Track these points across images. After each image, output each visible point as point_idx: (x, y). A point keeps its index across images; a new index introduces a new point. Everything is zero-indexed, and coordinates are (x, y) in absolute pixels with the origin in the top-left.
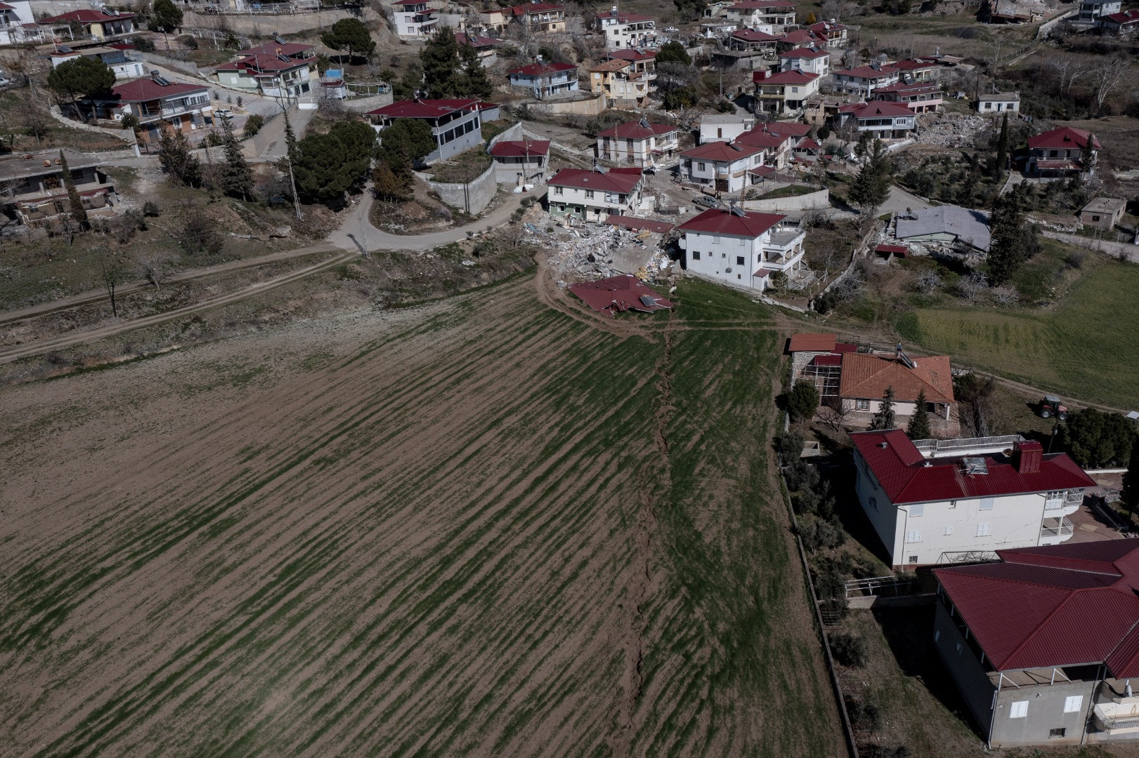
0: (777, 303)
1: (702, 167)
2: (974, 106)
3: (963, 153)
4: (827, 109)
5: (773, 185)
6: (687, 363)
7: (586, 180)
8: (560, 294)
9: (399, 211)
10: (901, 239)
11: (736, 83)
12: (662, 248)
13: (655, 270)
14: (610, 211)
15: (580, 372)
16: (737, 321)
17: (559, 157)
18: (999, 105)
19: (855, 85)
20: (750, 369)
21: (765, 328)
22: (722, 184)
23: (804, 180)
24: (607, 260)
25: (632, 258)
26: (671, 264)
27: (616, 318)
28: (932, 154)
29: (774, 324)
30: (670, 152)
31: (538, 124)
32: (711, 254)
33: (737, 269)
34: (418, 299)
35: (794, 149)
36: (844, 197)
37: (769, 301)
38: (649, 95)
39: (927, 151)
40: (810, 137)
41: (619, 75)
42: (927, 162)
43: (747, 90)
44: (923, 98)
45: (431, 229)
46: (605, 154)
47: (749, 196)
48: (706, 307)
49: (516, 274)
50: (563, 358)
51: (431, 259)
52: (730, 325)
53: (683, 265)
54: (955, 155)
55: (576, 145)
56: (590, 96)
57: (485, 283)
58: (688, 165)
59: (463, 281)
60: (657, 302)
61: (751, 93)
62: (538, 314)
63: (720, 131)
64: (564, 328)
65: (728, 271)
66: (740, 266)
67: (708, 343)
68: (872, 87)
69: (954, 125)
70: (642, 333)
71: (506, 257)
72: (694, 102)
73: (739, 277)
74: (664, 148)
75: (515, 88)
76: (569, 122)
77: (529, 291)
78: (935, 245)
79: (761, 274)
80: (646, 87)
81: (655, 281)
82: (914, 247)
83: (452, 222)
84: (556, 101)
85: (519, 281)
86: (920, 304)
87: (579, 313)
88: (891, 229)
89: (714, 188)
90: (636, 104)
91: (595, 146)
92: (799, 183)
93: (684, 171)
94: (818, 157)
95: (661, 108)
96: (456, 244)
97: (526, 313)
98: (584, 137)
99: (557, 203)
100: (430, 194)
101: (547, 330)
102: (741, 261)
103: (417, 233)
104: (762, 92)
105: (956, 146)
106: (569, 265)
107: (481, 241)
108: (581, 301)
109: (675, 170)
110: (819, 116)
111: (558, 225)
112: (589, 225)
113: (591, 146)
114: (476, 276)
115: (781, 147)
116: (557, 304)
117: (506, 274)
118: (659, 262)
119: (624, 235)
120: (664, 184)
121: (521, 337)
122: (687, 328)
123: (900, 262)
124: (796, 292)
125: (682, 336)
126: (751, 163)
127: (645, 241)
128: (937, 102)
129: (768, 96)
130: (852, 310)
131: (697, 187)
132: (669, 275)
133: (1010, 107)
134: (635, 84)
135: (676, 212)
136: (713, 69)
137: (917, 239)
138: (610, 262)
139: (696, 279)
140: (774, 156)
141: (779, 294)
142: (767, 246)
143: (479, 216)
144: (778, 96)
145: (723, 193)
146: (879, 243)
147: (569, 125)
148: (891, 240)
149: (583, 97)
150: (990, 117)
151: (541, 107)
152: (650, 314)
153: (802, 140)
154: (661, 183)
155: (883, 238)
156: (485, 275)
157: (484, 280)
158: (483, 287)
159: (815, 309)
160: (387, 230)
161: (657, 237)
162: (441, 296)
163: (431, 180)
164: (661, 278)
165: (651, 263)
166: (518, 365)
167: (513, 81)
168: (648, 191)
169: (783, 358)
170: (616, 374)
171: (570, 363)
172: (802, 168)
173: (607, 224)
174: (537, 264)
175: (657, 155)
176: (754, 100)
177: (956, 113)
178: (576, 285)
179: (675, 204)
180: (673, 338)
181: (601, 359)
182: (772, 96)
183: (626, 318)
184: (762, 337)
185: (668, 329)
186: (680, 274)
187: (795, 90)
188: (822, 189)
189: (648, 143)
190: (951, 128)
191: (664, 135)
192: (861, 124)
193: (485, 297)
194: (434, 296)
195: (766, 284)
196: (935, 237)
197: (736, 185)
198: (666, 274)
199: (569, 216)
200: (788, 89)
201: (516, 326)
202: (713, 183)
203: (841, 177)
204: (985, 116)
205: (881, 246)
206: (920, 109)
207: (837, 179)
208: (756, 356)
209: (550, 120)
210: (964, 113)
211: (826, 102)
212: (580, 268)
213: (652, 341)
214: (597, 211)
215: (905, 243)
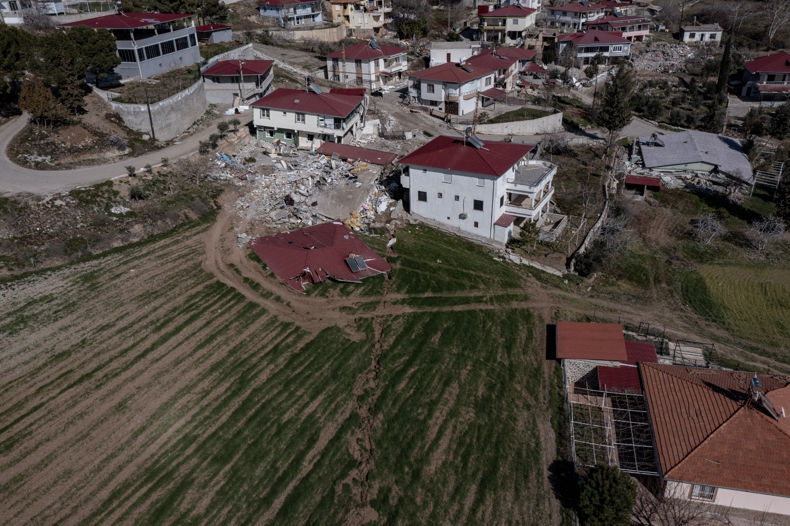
0: (525, 262)
1: (431, 89)
2: (678, 36)
3: (680, 78)
4: (545, 39)
5: (504, 108)
6: (402, 385)
7: (297, 101)
8: (238, 255)
9: (53, 138)
10: (651, 169)
11: (462, 18)
12: (381, 183)
13: (371, 214)
14: (325, 137)
15: (224, 418)
16: (475, 293)
17: (287, 78)
18: (703, 35)
19: (568, 19)
20: (500, 396)
21: (515, 304)
22: (452, 107)
23: (534, 103)
24: (309, 201)
25: (343, 199)
26: (391, 205)
27: (308, 293)
28: (649, 79)
29: (526, 298)
30: (400, 74)
31: (276, 48)
32: (440, 195)
33: (474, 215)
34: (17, 272)
35: (521, 73)
36: (575, 120)
37: (515, 258)
38: (385, 25)
39: (644, 76)
40: (534, 62)
41: (357, 7)
42: (645, 86)
43: (472, 24)
44: (632, 29)
45: (93, 160)
46: (335, 75)
47: (480, 119)
48: (435, 271)
49: (188, 224)
50: (205, 384)
51: (59, 208)
52: (466, 301)
53: (407, 207)
54: (672, 80)
55: (306, 67)
56: (330, 24)
57: (136, 240)
58: (417, 87)
59: (98, 240)
60: (369, 264)
61: (476, 27)
62: (193, 291)
63: (449, 55)
64: (227, 316)
65: (462, 217)
66: (478, 212)
67: (436, 338)
68: (583, 20)
69: (664, 53)
70: (342, 320)
71: (177, 199)
72: (425, 33)
73: (476, 224)
74: (394, 70)
75: (265, 18)
76: (307, 47)
77: (194, 251)
78: (689, 176)
79: (503, 222)
80: (382, 19)
81: (370, 230)
82: (667, 179)
83: (127, 151)
84: (298, 29)
85: (187, 234)
86: (700, 257)
87: (255, 286)
88: (635, 156)
89: (443, 111)
90: (373, 34)
91: (325, 68)
92: (530, 106)
93: (413, 93)
94: (544, 80)
95: (395, 37)
96: (110, 183)
97: (177, 290)
98: (317, 60)
99: (265, 128)
100: (108, 116)
101: (199, 323)
102: (478, 205)
103: (68, 167)
104: (486, 24)
105: (670, 71)
106: (262, 209)
107: (150, 178)
108: (264, 267)
109: (404, 92)
110: (539, 44)
111: (266, 153)
112: (300, 153)
113: (321, 68)
114: (122, 231)
115: (510, 70)
116: (229, 272)
117: (170, 223)
118: (377, 202)
119: (337, 167)
120: (391, 108)
121: (155, 337)
122: (408, 310)
123: (656, 197)
124: (548, 245)
125: (398, 326)
126: (482, 85)
127: (360, 177)
128: (645, 32)
129: (492, 28)
130: (619, 267)
131: (425, 110)
132: (388, 222)
133: (712, 36)
134: (372, 14)
135: (403, 137)
136: (442, 8)
137: (668, 169)
138: (314, 204)
139: (422, 225)
140: (504, 79)
141: (528, 248)
142: (512, 187)
143: (170, 143)
144: (500, 27)
145: (452, 117)
146: (626, 173)
147: (306, 50)
148: (639, 170)
149: (324, 26)
150: (694, 46)
151: (283, 34)
152: (357, 286)
153: (527, 64)
154: (388, 105)
155: (629, 167)
156: (137, 228)
157: (135, 236)
158: (132, 245)
159: (575, 270)
160: (24, 163)
161: (376, 171)
162: (58, 263)
163: (114, 100)
164: (378, 225)
165: (367, 204)
166: (121, 407)
167: (262, 11)
168: (374, 113)
169: (547, 367)
170: (286, 417)
171: (213, 395)
172: (529, 91)
173: (319, 152)
174: (219, 207)
175: (387, 77)
176: (479, 32)
177: (663, 43)
178: (262, 240)
179: (401, 128)
180: (385, 332)
181: (269, 380)
182: (496, 28)
183: (322, 295)
184: (511, 321)
185: (380, 311)
186: (401, 219)
187: (516, 22)
188: (555, 112)
189: (377, 65)
190: (661, 55)
191: (393, 57)
192: (580, 51)
193: (125, 263)
194: (48, 264)
195: (510, 233)
196: (690, 167)
197: (467, 107)
198: (384, 219)
199: (278, 142)
200: (510, 21)
201: (152, 317)
202: (443, 106)
203: (567, 100)
204: (690, 45)
205: (630, 177)
206: (629, 38)
207: (563, 102)
208: (507, 363)
209: (288, 45)
210: (670, 43)
211: (545, 32)
212: (273, 214)
213: (356, 337)
214: (311, 137)
215: (655, 173)
